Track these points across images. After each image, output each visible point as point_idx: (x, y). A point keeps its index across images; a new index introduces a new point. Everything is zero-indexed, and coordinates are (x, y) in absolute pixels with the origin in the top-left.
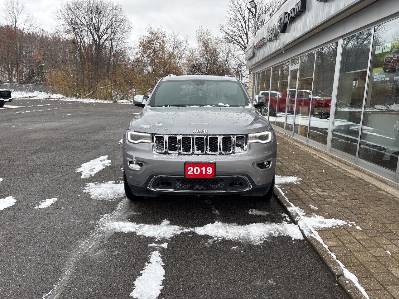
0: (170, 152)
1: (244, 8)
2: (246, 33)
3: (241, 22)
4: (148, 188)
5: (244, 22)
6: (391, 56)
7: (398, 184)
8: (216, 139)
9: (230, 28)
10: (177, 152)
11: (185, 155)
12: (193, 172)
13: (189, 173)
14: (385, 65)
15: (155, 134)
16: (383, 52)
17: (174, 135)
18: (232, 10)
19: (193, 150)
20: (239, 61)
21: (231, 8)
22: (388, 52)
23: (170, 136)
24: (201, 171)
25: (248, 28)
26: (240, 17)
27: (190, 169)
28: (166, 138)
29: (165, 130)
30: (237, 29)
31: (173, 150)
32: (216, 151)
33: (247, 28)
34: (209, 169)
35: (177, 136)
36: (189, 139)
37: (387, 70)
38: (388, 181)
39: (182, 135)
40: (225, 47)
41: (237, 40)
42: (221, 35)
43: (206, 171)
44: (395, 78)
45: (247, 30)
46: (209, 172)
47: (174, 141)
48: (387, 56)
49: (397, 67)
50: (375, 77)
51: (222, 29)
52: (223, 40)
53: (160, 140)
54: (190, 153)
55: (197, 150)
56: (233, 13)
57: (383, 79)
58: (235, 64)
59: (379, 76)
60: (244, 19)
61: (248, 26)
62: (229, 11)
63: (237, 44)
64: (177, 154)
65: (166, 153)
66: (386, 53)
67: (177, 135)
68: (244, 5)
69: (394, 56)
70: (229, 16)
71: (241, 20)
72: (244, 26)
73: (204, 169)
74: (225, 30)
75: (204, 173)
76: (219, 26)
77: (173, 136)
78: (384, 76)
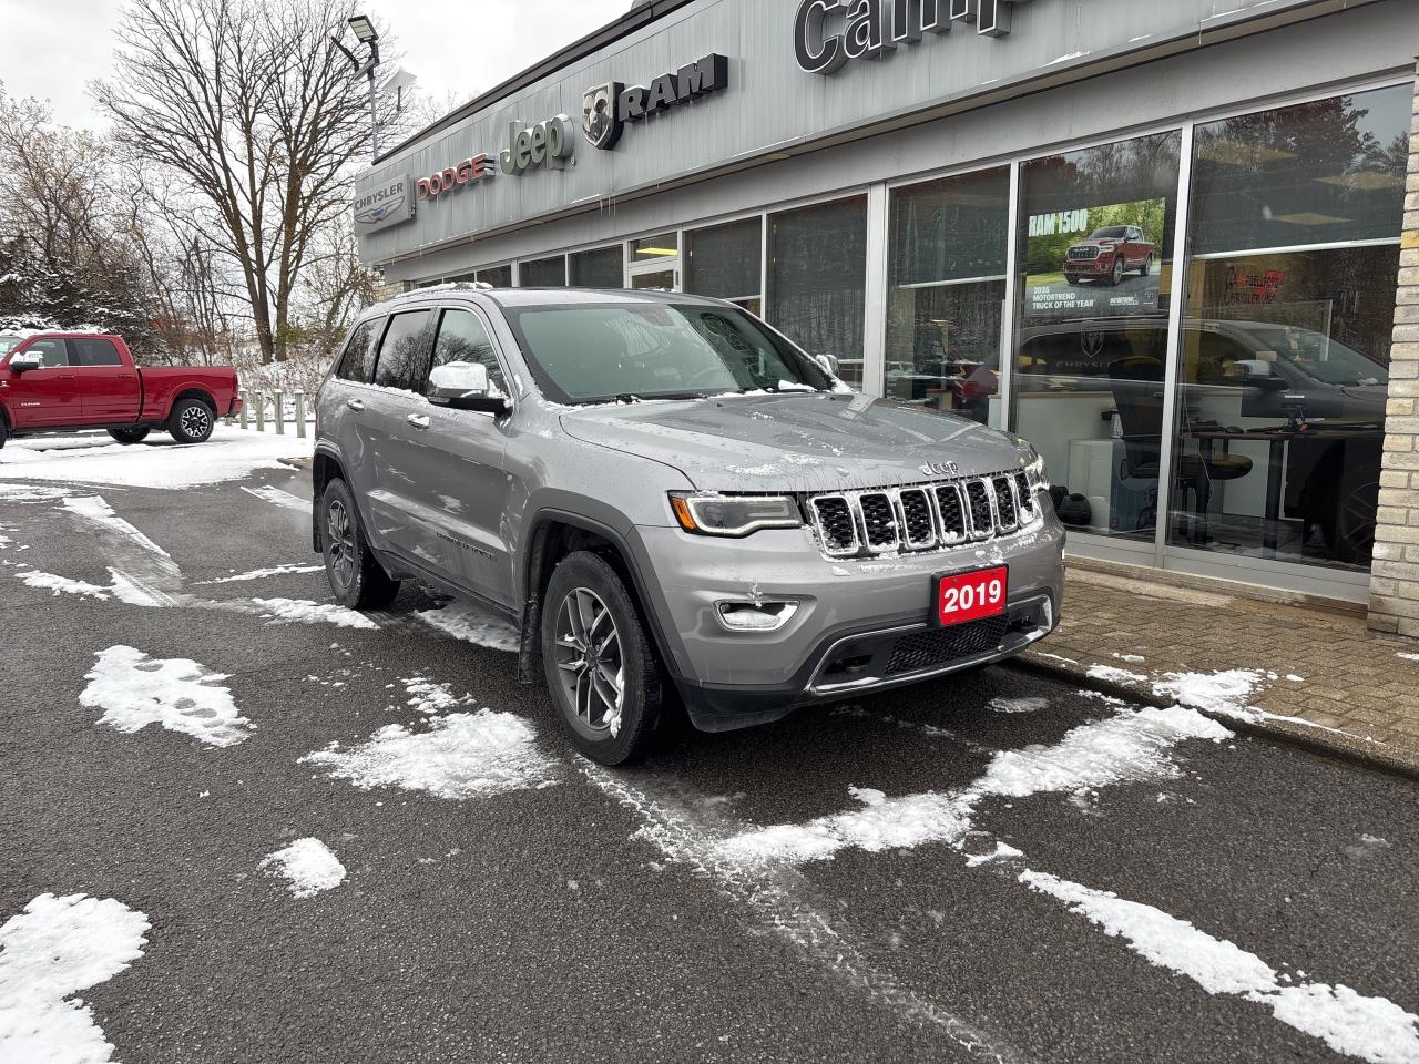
0: (873, 548)
1: (192, 30)
2: (214, 125)
3: (184, 82)
4: (808, 687)
5: (200, 83)
6: (1094, 243)
7: (1165, 570)
8: (980, 490)
9: (145, 100)
10: (895, 545)
11: (919, 551)
12: (957, 603)
13: (949, 608)
14: (1070, 267)
15: (812, 494)
16: (1060, 231)
17: (873, 488)
18: (141, 31)
19: (938, 531)
20: (193, 230)
21: (132, 20)
22: (1078, 233)
23: (862, 493)
24: (977, 595)
25: (220, 106)
26: (177, 59)
27: (952, 595)
28: (853, 501)
29: (840, 477)
30: (174, 107)
31: (879, 539)
32: (988, 525)
33: (215, 108)
34: (995, 587)
35: (885, 492)
36: (918, 499)
37: (1081, 281)
38: (1131, 568)
39: (898, 486)
40: (115, 173)
41: (174, 148)
42: (102, 125)
43: (988, 595)
44: (1113, 300)
45: (217, 115)
46: (994, 597)
47: (878, 511)
48: (1076, 244)
49: (1116, 272)
50: (1035, 298)
51: (107, 99)
52: (110, 144)
53: (834, 514)
54: (931, 543)
55: (946, 531)
56: (145, 42)
57: (1071, 305)
58: (176, 241)
59: (1052, 297)
60: (198, 73)
61: (218, 99)
62: (125, 32)
63: (179, 166)
64: (896, 553)
65: (863, 555)
66: (1071, 235)
67: (885, 487)
68: (189, 17)
69: (1101, 244)
70: (131, 52)
71: (185, 74)
72: (200, 97)
73: (981, 589)
74: (120, 106)
75: (982, 602)
76: (92, 86)
77: (873, 492)
78: (1071, 296)
